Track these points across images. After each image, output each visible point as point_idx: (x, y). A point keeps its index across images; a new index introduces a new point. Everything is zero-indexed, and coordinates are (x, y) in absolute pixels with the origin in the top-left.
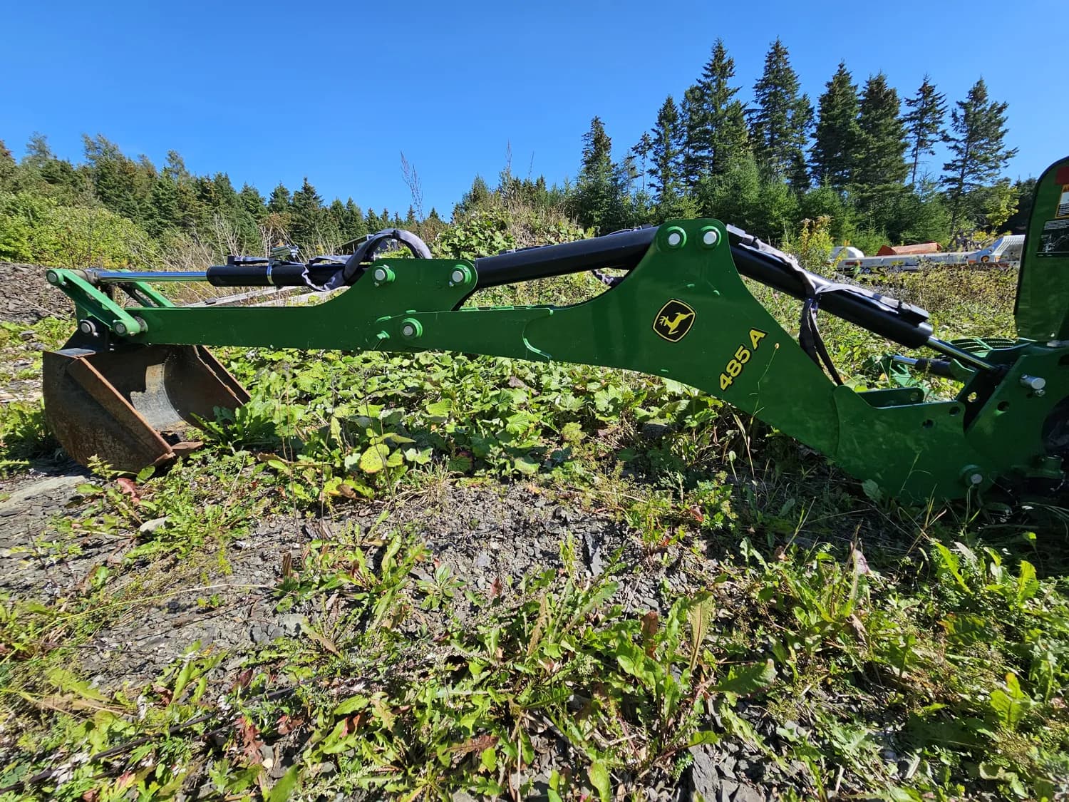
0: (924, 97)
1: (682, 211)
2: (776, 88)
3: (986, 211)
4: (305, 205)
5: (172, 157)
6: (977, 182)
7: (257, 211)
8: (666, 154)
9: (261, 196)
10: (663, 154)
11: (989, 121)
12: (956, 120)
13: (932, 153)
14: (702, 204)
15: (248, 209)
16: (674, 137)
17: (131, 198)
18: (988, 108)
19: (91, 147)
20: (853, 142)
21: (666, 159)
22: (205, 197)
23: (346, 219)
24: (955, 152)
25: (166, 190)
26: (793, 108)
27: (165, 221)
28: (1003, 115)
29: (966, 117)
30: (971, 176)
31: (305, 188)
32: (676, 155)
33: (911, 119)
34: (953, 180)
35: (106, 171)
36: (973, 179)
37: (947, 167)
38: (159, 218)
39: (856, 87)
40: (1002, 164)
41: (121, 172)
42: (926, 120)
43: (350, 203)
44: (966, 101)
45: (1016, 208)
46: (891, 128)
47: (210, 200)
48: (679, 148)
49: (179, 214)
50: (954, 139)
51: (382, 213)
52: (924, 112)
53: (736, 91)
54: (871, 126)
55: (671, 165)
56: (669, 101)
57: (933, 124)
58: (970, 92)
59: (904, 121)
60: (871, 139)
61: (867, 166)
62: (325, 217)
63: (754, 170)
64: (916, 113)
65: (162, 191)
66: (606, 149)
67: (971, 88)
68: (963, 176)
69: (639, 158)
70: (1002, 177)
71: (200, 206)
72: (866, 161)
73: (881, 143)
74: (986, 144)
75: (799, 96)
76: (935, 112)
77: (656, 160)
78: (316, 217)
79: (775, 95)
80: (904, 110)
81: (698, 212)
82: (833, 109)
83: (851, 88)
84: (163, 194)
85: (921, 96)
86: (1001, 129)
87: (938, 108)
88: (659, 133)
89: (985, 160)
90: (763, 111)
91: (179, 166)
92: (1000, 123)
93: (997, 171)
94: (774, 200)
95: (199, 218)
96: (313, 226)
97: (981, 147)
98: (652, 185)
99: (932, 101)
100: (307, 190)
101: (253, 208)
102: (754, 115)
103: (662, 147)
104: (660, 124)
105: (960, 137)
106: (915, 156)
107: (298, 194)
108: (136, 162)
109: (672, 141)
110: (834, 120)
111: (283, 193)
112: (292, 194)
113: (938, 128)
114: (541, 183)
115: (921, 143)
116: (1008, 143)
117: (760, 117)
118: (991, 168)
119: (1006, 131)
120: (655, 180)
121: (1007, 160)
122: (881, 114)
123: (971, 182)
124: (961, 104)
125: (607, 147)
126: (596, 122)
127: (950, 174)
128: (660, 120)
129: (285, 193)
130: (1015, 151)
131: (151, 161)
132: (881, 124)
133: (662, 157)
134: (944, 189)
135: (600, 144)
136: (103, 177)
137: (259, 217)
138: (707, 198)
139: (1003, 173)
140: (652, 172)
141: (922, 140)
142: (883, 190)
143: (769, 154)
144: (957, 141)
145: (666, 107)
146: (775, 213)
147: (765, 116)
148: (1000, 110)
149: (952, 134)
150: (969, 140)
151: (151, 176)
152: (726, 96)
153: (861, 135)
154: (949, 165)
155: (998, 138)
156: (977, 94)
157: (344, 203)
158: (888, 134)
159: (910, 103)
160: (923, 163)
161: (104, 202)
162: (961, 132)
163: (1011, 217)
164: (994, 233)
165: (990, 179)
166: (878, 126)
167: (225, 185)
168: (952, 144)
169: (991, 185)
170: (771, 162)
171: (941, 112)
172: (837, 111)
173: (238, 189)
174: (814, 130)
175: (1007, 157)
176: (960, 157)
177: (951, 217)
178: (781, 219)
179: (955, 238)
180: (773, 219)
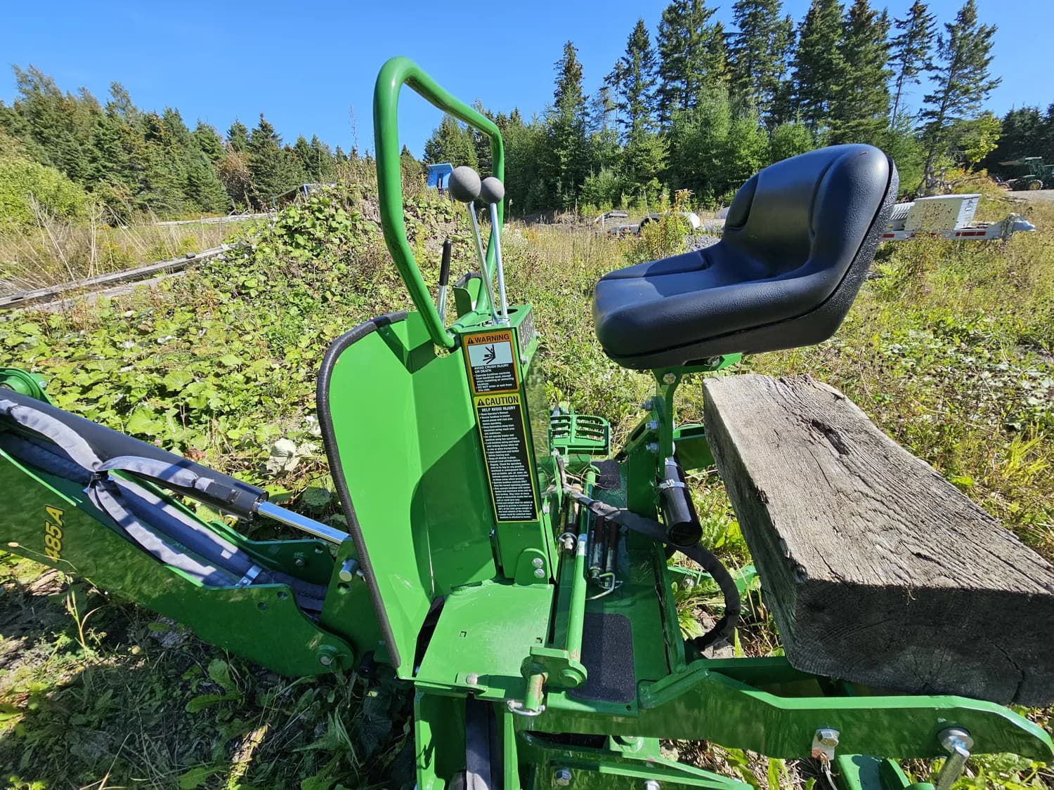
0: (915, 18)
1: (649, 151)
2: (756, 8)
3: (963, 148)
4: (263, 144)
5: (116, 90)
6: (957, 116)
7: (213, 152)
8: (635, 85)
9: (217, 133)
10: (632, 85)
11: (976, 46)
12: (941, 45)
13: (918, 82)
14: (669, 143)
15: (204, 150)
16: (644, 66)
17: (72, 139)
18: (975, 33)
19: (23, 80)
20: (830, 72)
21: (636, 91)
22: (155, 137)
23: (311, 158)
24: (938, 82)
25: (107, 129)
26: (773, 31)
27: (110, 165)
28: (990, 40)
29: (953, 42)
30: (951, 109)
31: (261, 126)
32: (646, 86)
33: (899, 44)
34: (933, 114)
35: (40, 107)
36: (953, 112)
37: (928, 99)
38: (102, 161)
39: (842, 7)
40: (984, 95)
41: (58, 109)
42: (915, 46)
43: (314, 140)
44: (954, 23)
45: (996, 143)
46: (871, 56)
47: (160, 139)
48: (649, 79)
49: (124, 157)
50: (936, 68)
51: (350, 151)
52: (912, 36)
53: (713, 12)
54: (850, 54)
55: (642, 98)
56: (640, 24)
57: (922, 49)
58: (959, 14)
59: (892, 45)
60: (849, 68)
61: (844, 99)
62: (286, 156)
63: (726, 105)
64: (904, 36)
65: (102, 131)
66: (577, 80)
67: (960, 8)
68: (943, 109)
69: (612, 89)
70: (983, 110)
71: (147, 148)
72: (842, 94)
73: (859, 74)
74: (970, 72)
75: (781, 17)
76: (923, 36)
77: (624, 93)
78: (276, 157)
79: (754, 16)
80: (893, 33)
81: (667, 150)
82: (812, 33)
83: (836, 8)
84: (104, 134)
85: (911, 16)
86: (987, 57)
87: (927, 31)
88: (628, 62)
89: (966, 92)
90: (742, 35)
91: (124, 101)
92: (986, 50)
93: (978, 104)
94: (744, 138)
95: (147, 160)
96: (273, 167)
97: (965, 76)
98: (621, 121)
99: (923, 23)
100: (264, 127)
101: (208, 147)
102: (732, 40)
103: (632, 78)
104: (630, 51)
105: (946, 64)
106: (899, 86)
107: (255, 132)
108: (77, 96)
109: (643, 71)
110: (812, 46)
111: (240, 130)
112: (250, 132)
113: (925, 53)
114: (515, 117)
115: (906, 71)
116: (992, 71)
117: (737, 42)
118: (972, 100)
119: (992, 58)
120: (623, 116)
121: (989, 91)
122: (862, 40)
123: (951, 116)
124: (949, 27)
125: (577, 76)
126: (569, 47)
127: (931, 107)
128: (630, 47)
129: (242, 131)
130: (999, 81)
131: (93, 95)
132: (861, 52)
133: (631, 89)
134: (921, 124)
135: (570, 74)
136: (38, 114)
137: (217, 158)
138: (676, 135)
139: (985, 105)
140: (622, 107)
141: (908, 67)
142: (857, 126)
143: (745, 85)
144: (941, 69)
145: (636, 31)
146: (743, 152)
147: (744, 41)
148: (988, 35)
149: (935, 63)
150: (953, 68)
151: (94, 113)
152: (702, 19)
153: (838, 64)
154: (930, 97)
155: (982, 66)
156: (966, 17)
157: (309, 141)
158: (868, 63)
159: (900, 24)
160: (907, 94)
161: (43, 144)
162: (946, 59)
163: (990, 152)
164: (970, 171)
165: (970, 112)
166: (858, 53)
167: (175, 122)
168: (933, 73)
169: (970, 119)
170: (747, 94)
171: (930, 36)
172: (815, 36)
173: (190, 125)
174: (792, 57)
175: (989, 88)
176: (942, 88)
177: (927, 154)
178: (749, 159)
179: (925, 178)
180: (740, 158)
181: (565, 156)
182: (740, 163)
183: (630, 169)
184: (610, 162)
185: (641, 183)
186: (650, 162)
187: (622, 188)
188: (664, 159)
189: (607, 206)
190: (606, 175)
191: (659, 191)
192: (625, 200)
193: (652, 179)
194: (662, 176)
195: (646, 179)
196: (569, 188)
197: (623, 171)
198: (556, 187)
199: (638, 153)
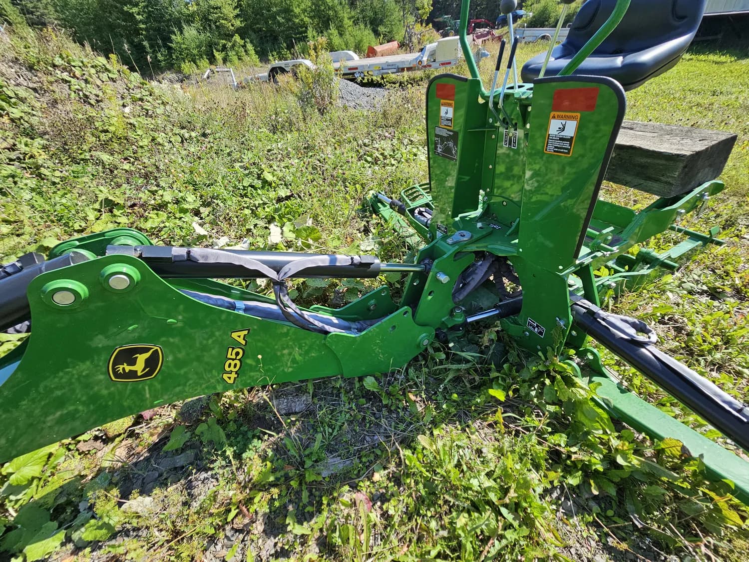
45: (432, 5)
163: (430, 12)
164: (424, 24)
177: (402, 13)
178: (303, 16)
179: (406, 31)
180: (296, 17)
181: (139, 14)
182: (297, 21)
183: (210, 26)
184: (189, 20)
185: (226, 40)
186: (226, 19)
187: (211, 45)
188: (237, 16)
189: (204, 63)
190: (190, 32)
191: (244, 46)
192: (219, 56)
193: (232, 36)
194: (243, 33)
195: (229, 36)
196: (159, 47)
197: (205, 28)
198: (144, 47)
199: (212, 10)
